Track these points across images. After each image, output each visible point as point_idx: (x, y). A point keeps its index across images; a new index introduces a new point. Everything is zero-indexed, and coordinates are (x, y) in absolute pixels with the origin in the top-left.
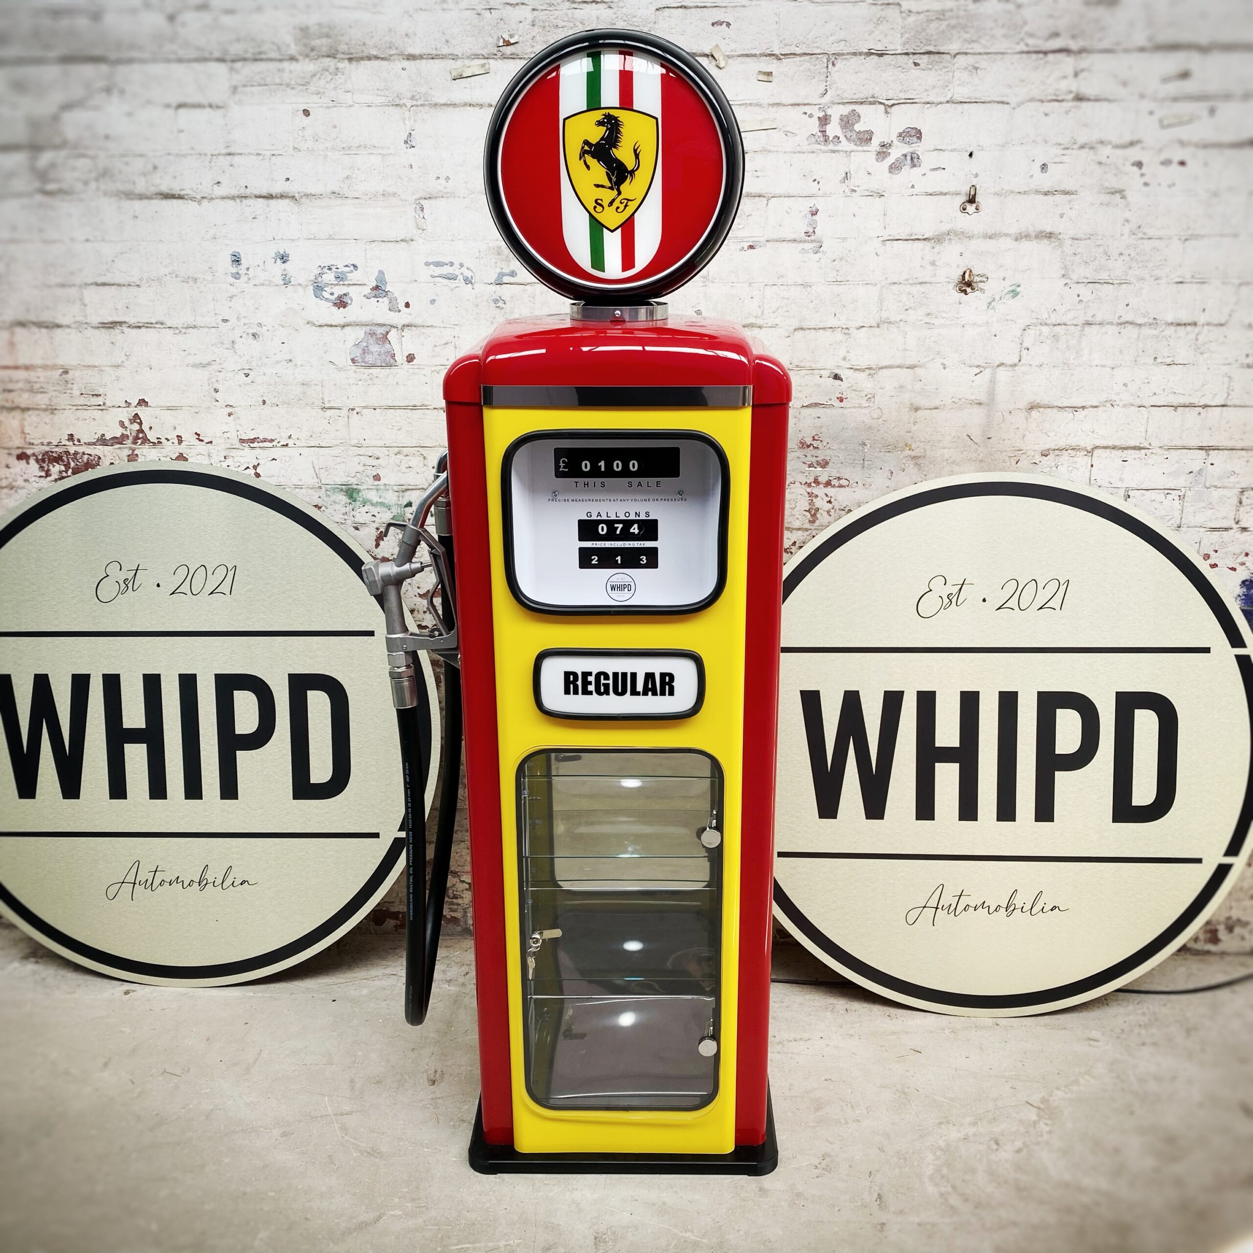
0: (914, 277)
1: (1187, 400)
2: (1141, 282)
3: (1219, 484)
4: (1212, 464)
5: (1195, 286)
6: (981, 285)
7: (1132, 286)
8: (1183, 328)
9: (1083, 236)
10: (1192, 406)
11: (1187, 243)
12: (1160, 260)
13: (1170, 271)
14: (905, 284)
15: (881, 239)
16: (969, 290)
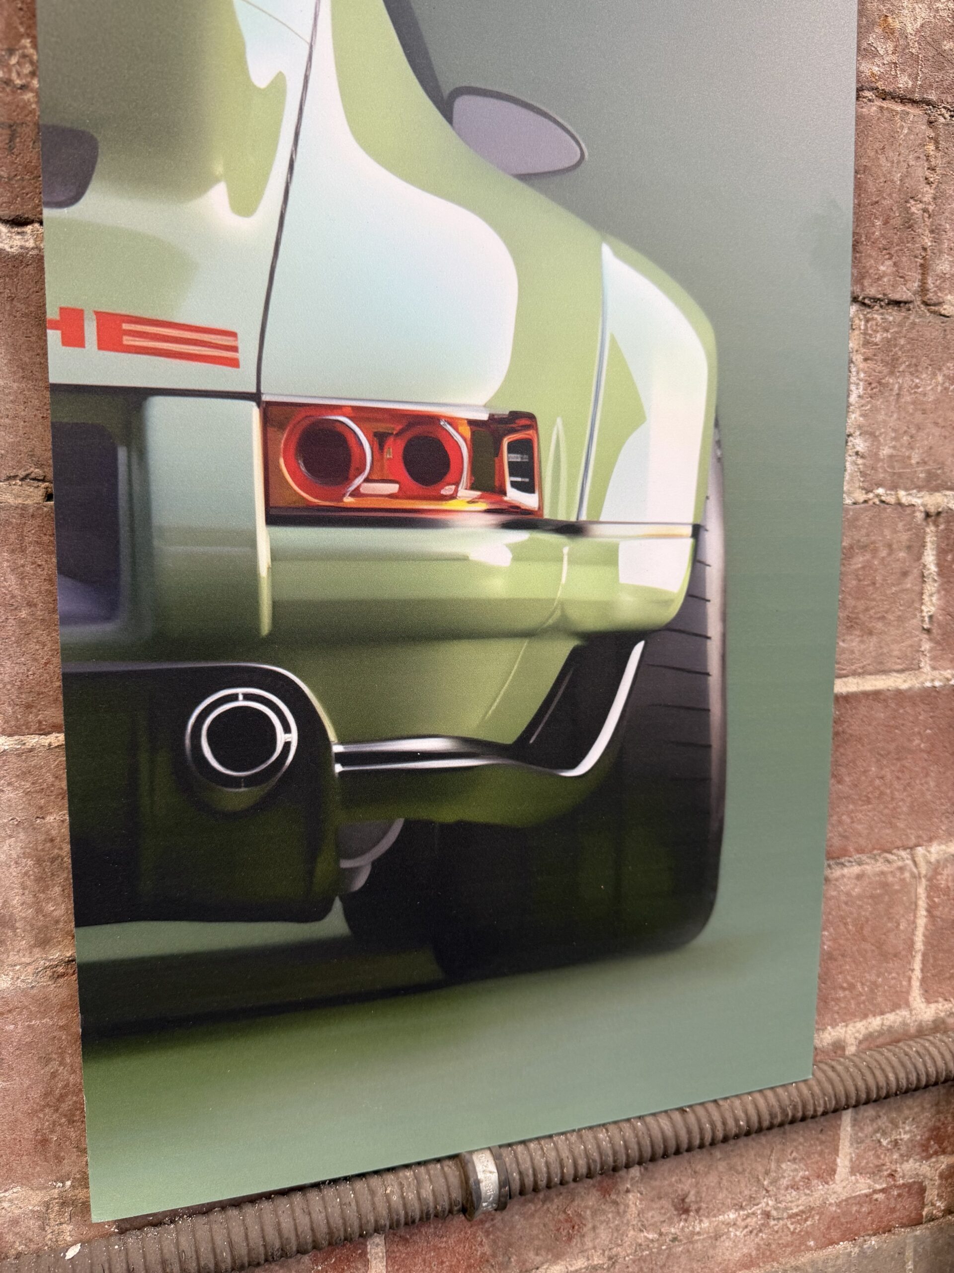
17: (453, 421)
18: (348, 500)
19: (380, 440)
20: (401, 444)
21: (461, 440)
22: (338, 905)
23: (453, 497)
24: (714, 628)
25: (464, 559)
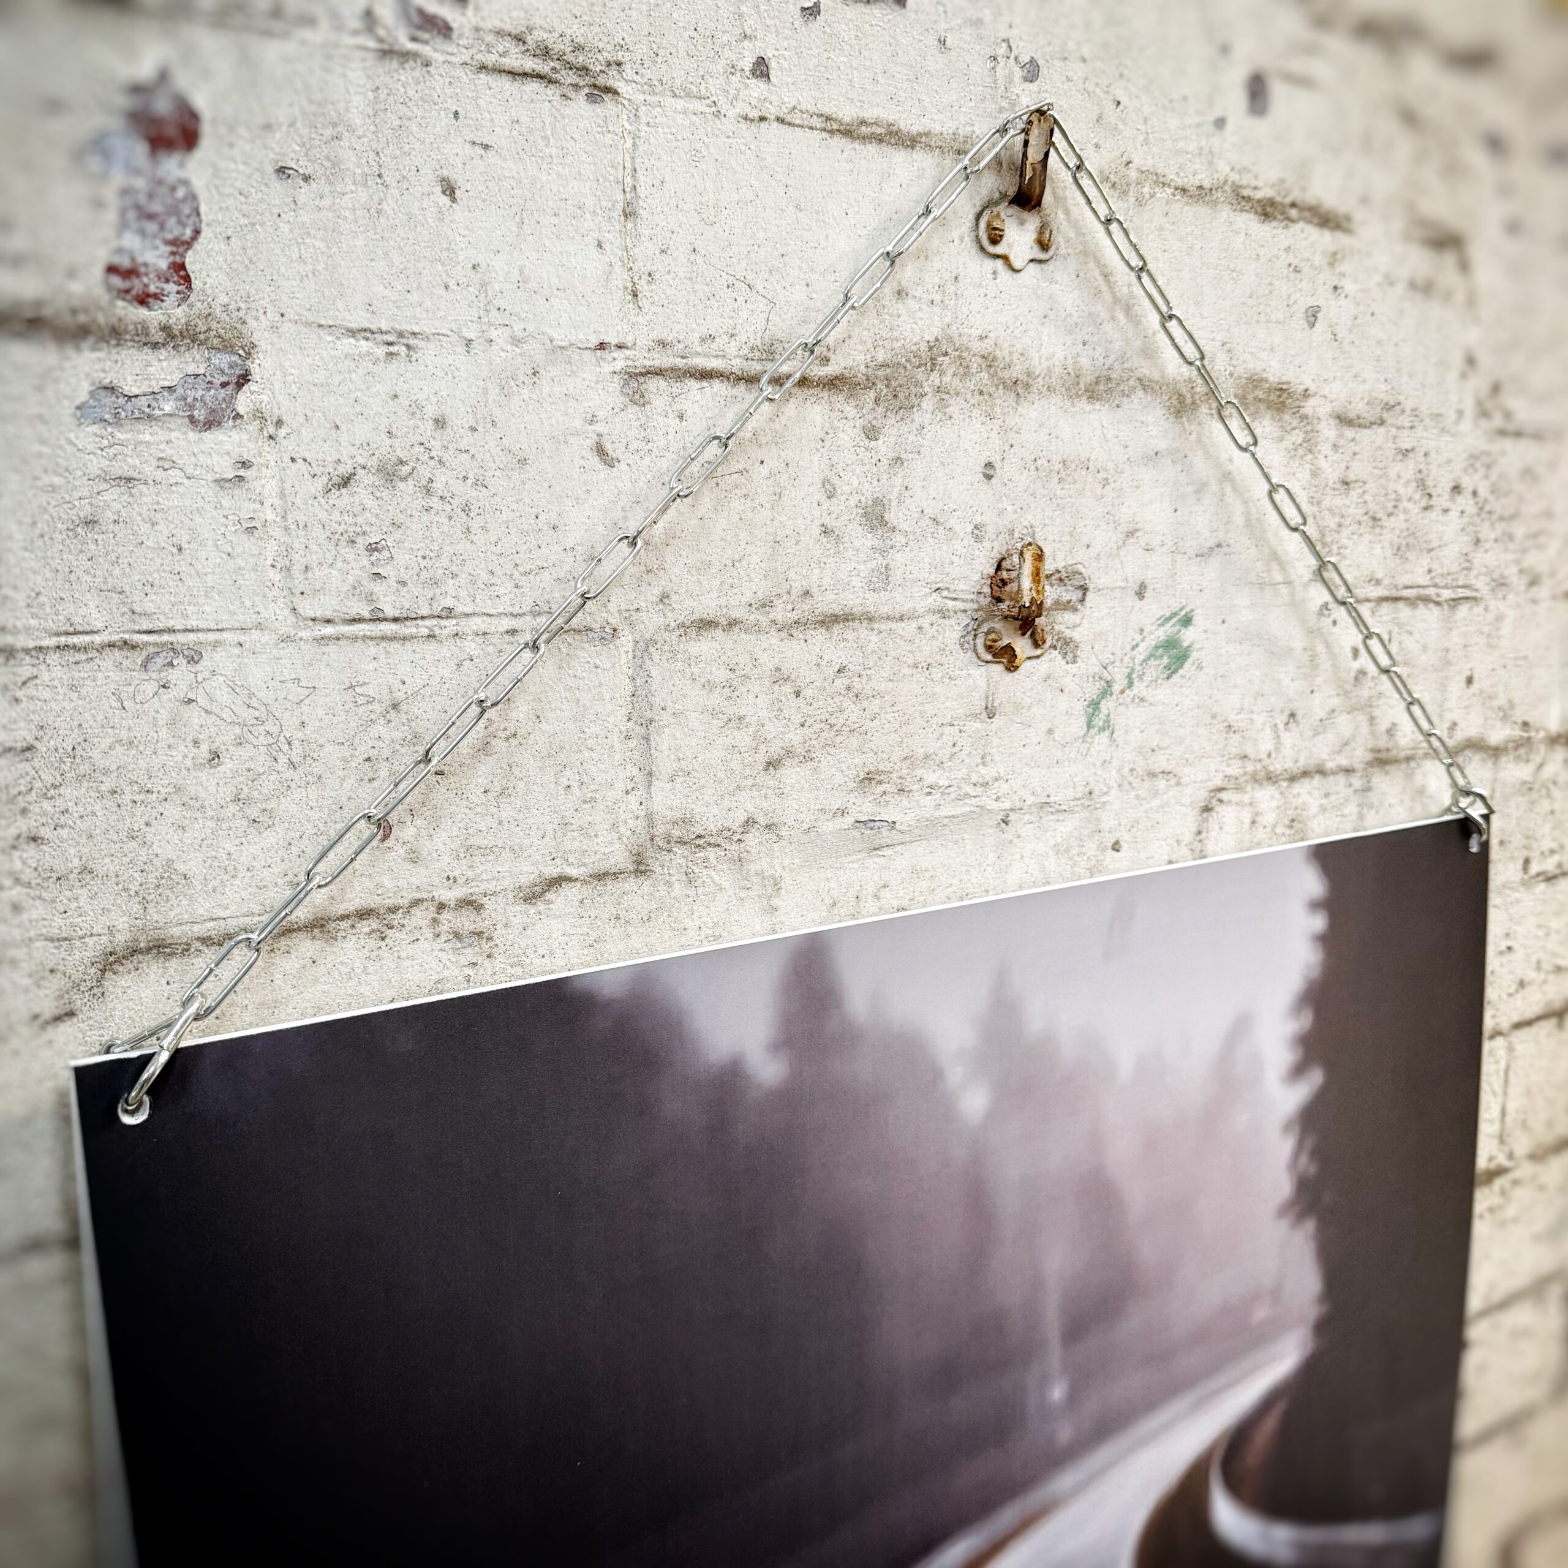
2: (1500, 594)
6: (1065, 622)
7: (1482, 609)
9: (1364, 411)
12: (1540, 516)
13: (1559, 554)
14: (757, 628)
15: (620, 361)
16: (1022, 646)
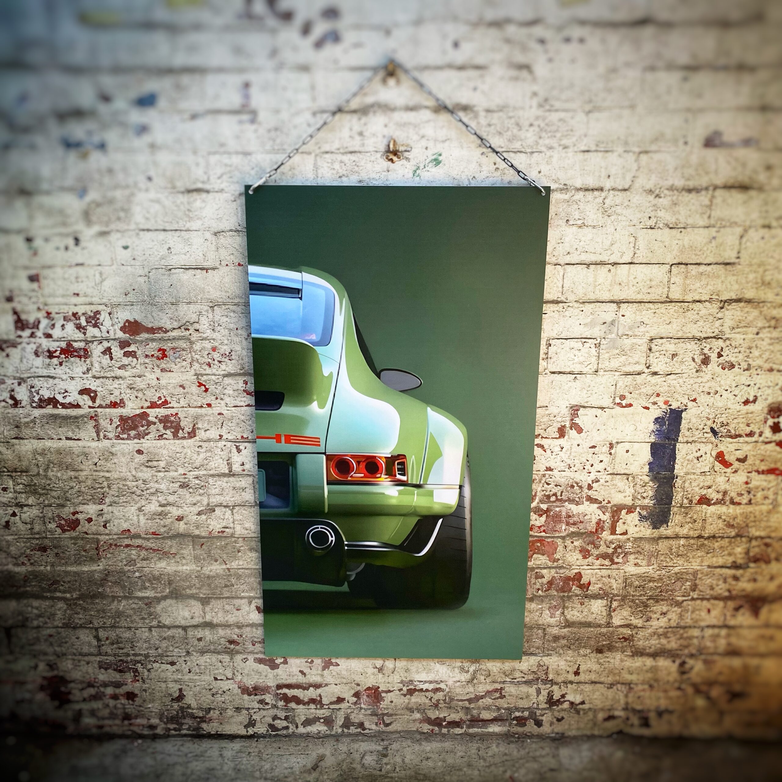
0: (345, 145)
1: (598, 258)
2: (551, 151)
3: (630, 333)
4: (623, 316)
5: (600, 154)
6: (406, 154)
7: (543, 154)
8: (591, 192)
9: (495, 109)
10: (602, 264)
11: (591, 115)
12: (567, 131)
13: (577, 140)
14: (337, 153)
15: (312, 111)
17: (380, 457)
18: (349, 478)
19: (358, 463)
20: (365, 464)
21: (383, 463)
22: (346, 583)
23: (380, 477)
24: (467, 516)
25: (384, 494)
